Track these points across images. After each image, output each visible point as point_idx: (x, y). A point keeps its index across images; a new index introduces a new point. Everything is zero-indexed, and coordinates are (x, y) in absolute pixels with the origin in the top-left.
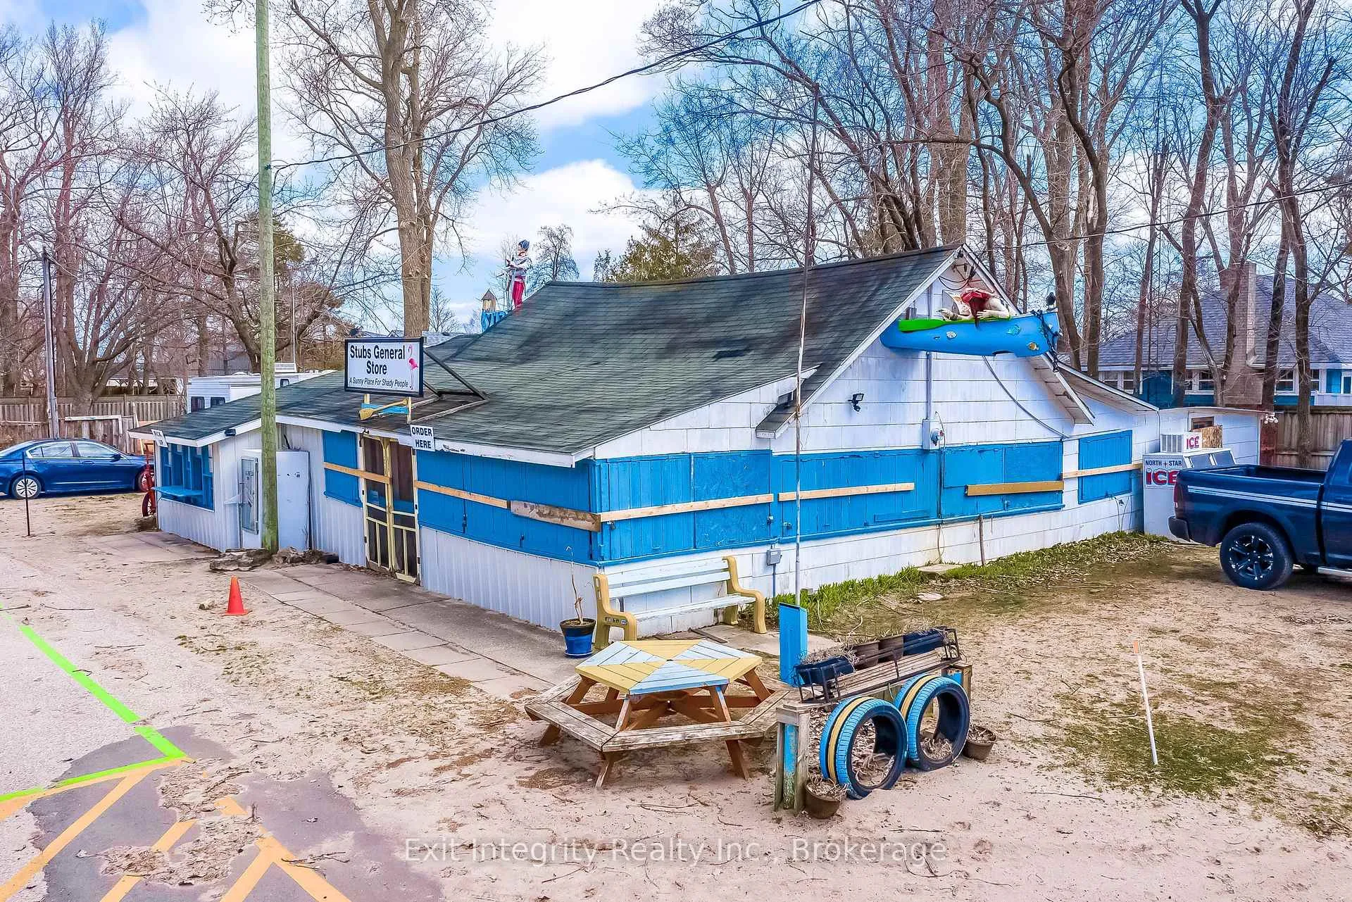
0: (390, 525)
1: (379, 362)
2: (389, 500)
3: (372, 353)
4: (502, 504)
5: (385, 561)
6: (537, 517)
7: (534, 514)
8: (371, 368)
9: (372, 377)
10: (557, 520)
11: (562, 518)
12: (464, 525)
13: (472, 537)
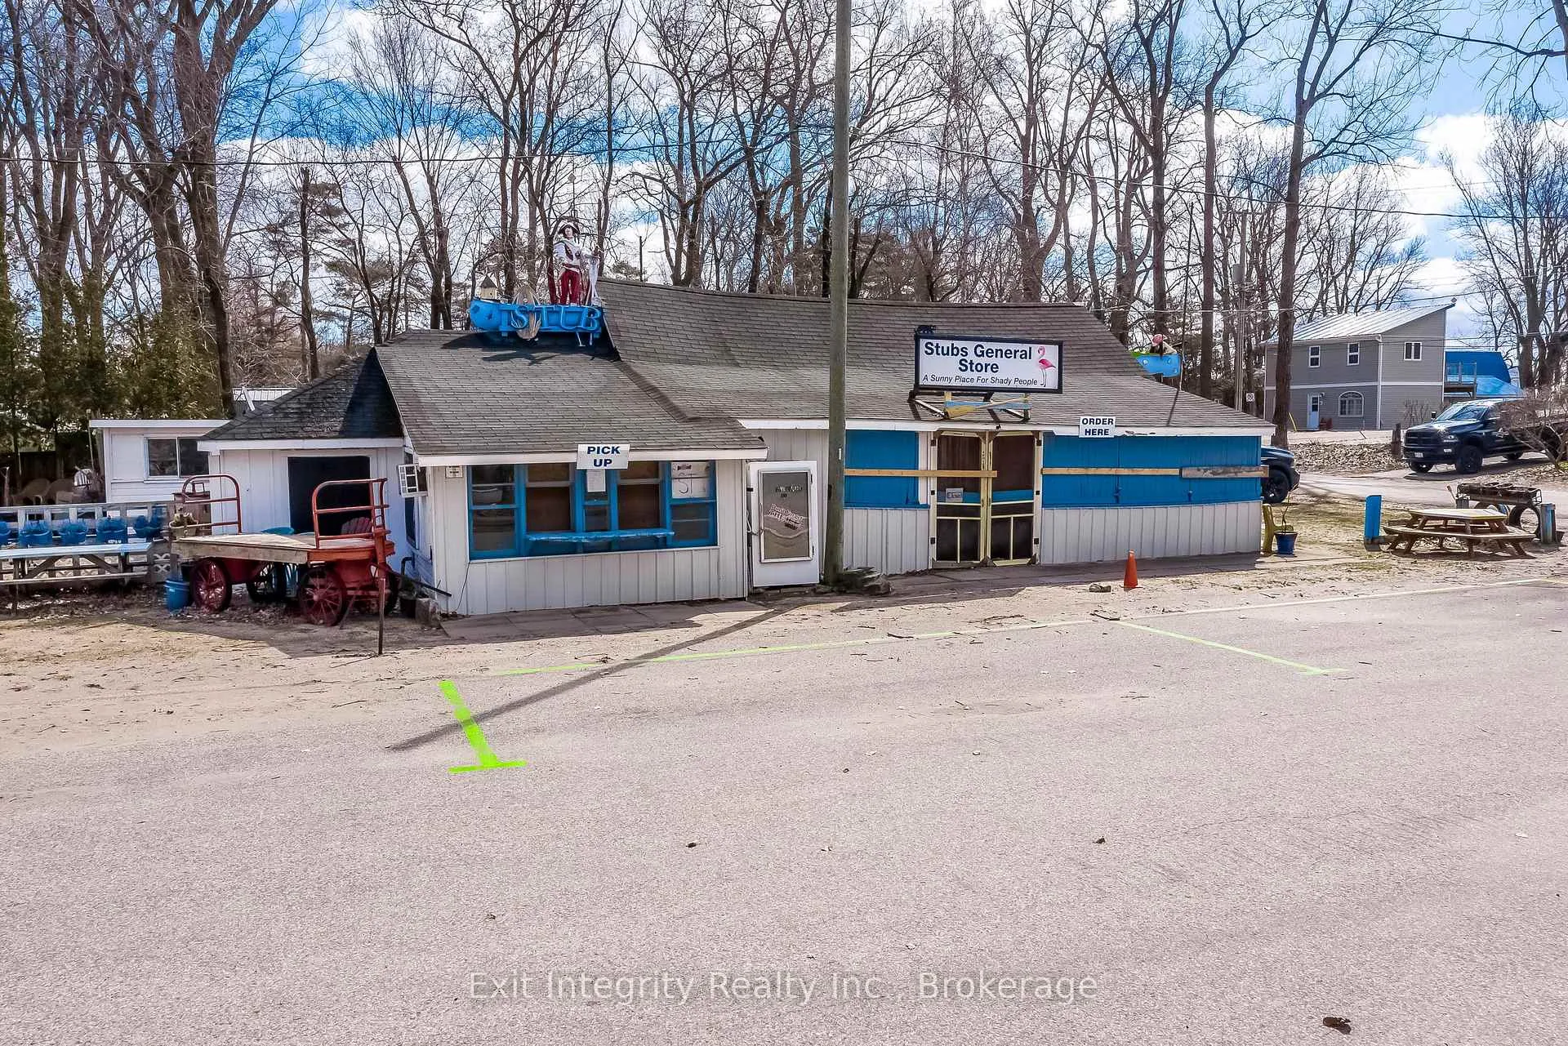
0: (986, 518)
1: (984, 360)
2: (986, 491)
3: (971, 351)
4: (1175, 472)
5: (971, 552)
6: (1211, 476)
7: (1208, 474)
8: (964, 366)
9: (968, 374)
10: (1232, 475)
11: (1236, 473)
12: (1117, 497)
13: (1125, 505)
